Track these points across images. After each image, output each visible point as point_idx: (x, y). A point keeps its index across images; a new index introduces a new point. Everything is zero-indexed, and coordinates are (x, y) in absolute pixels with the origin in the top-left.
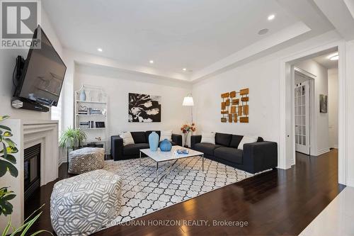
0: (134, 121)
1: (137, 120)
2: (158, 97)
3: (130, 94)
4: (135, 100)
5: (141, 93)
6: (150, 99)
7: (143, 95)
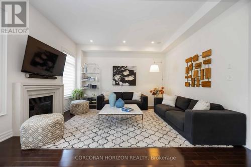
0: (116, 84)
1: (118, 84)
2: (133, 67)
3: (114, 66)
4: (117, 70)
5: (121, 65)
6: (127, 69)
7: (123, 67)
